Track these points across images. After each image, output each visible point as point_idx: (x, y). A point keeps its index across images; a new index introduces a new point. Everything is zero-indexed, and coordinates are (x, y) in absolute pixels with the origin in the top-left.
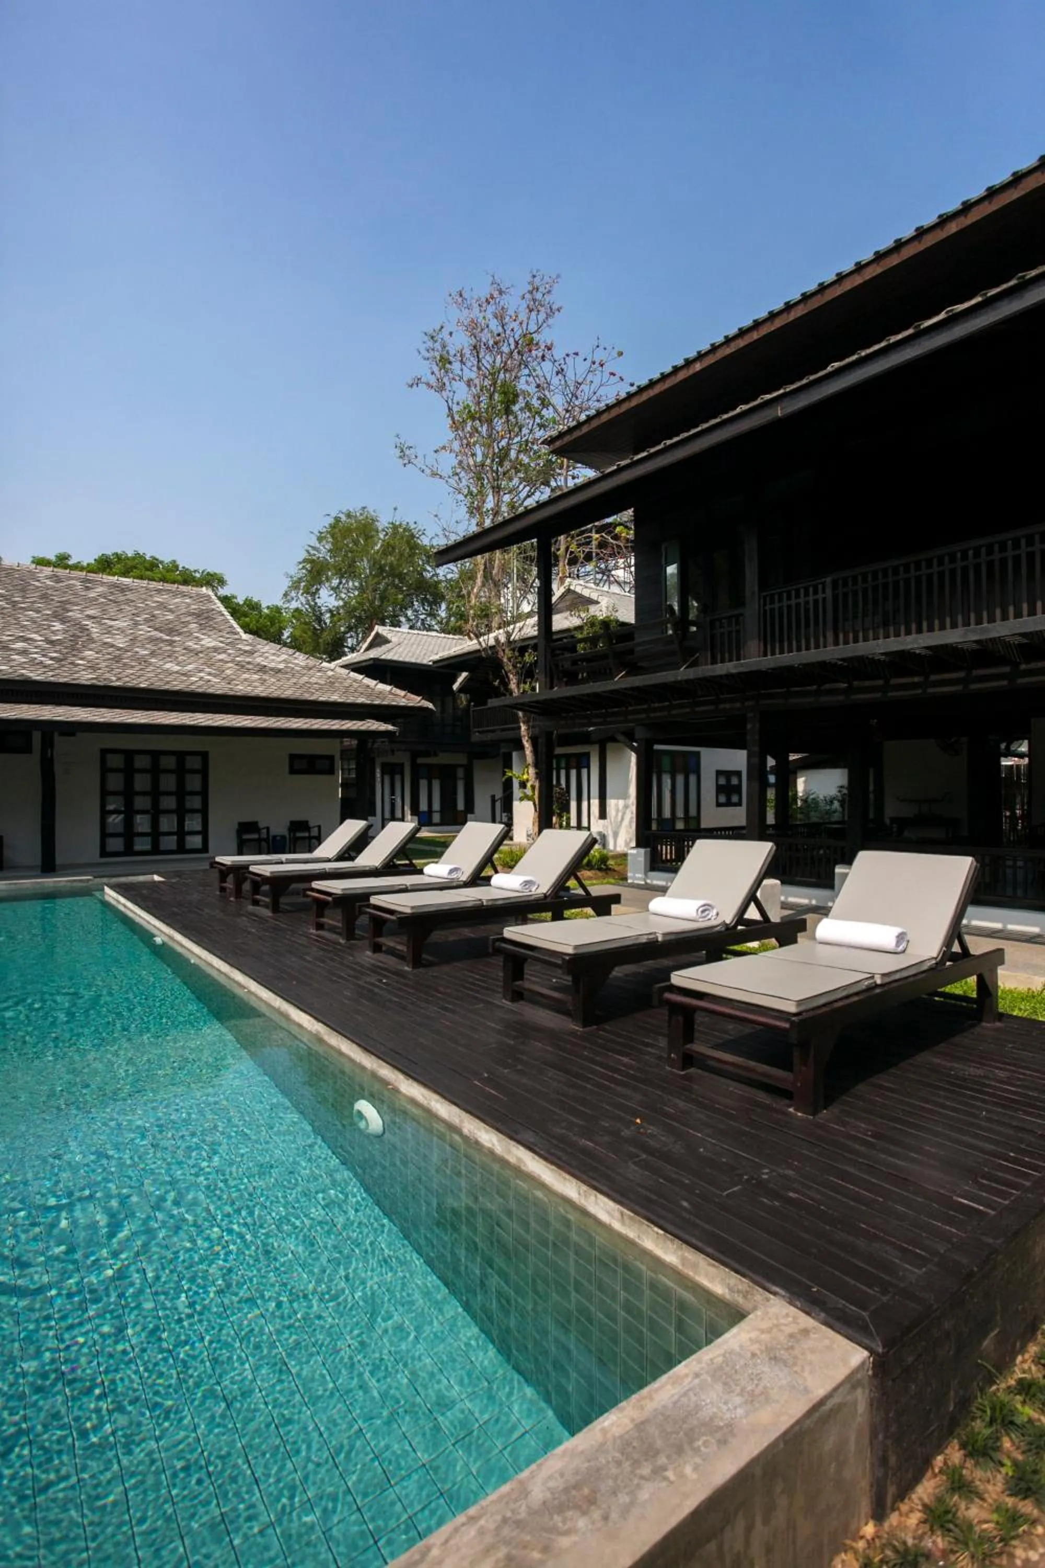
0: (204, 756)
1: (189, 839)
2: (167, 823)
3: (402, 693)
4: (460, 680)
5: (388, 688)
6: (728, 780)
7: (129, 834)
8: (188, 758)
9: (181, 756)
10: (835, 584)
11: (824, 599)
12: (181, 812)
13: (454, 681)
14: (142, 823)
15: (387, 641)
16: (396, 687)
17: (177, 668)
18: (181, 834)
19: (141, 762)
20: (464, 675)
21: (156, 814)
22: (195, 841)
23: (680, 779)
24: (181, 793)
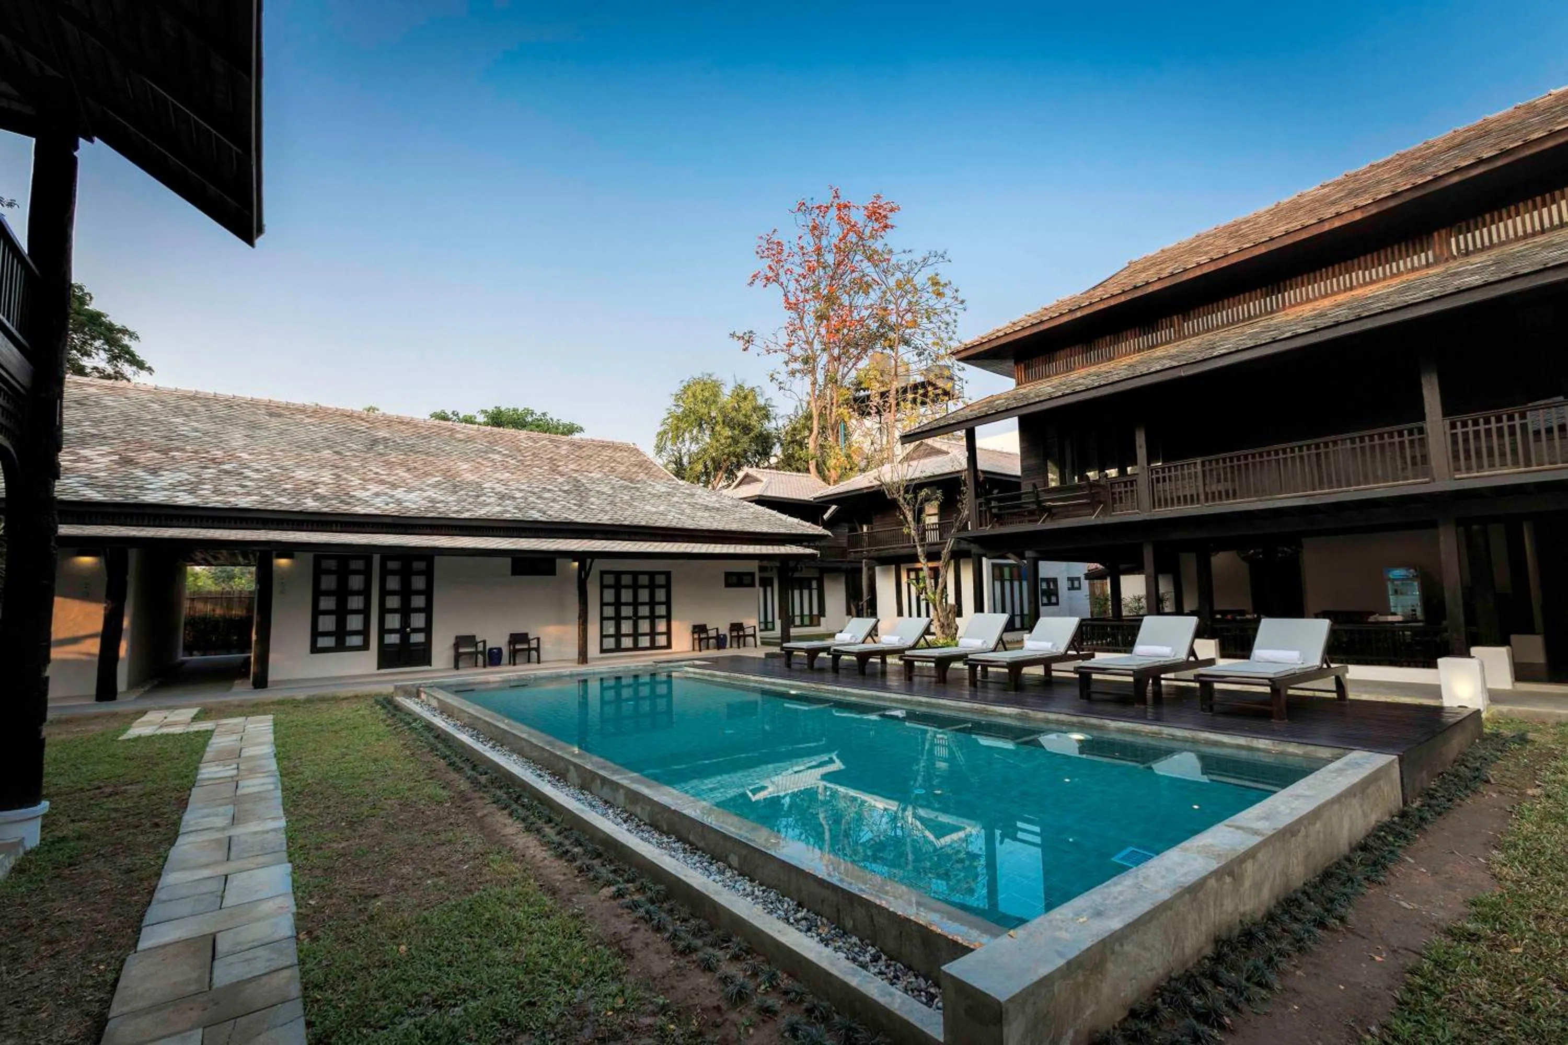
0: (668, 574)
1: (658, 638)
2: (644, 626)
3: (808, 524)
4: (830, 511)
5: (796, 520)
6: (1049, 586)
7: (618, 636)
8: (657, 577)
9: (652, 575)
10: (1203, 464)
11: (1196, 473)
12: (653, 618)
13: (825, 512)
14: (626, 627)
15: (756, 480)
16: (802, 519)
17: (654, 510)
18: (653, 634)
19: (626, 580)
20: (834, 507)
21: (636, 619)
22: (662, 640)
23: (1016, 584)
24: (652, 603)
